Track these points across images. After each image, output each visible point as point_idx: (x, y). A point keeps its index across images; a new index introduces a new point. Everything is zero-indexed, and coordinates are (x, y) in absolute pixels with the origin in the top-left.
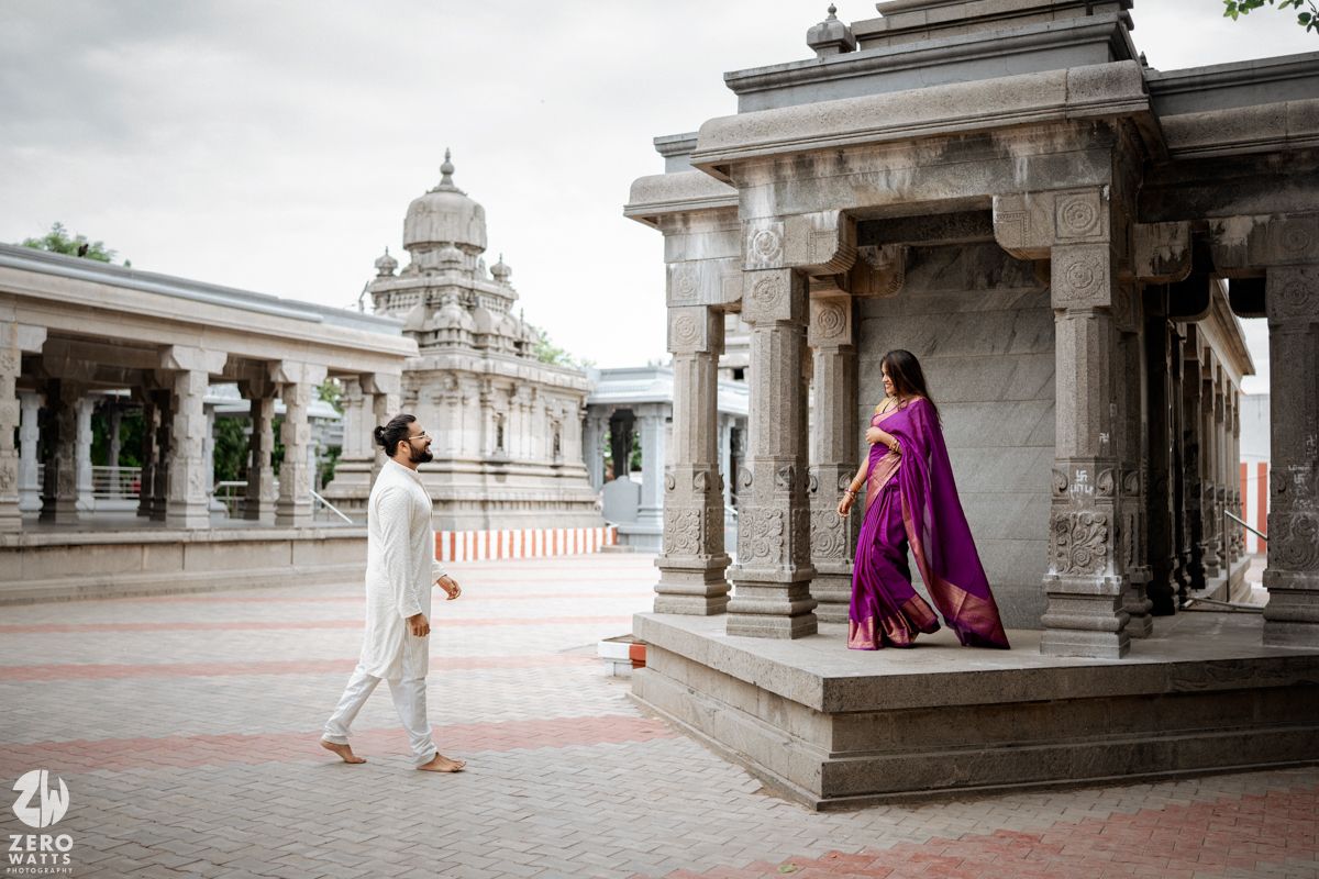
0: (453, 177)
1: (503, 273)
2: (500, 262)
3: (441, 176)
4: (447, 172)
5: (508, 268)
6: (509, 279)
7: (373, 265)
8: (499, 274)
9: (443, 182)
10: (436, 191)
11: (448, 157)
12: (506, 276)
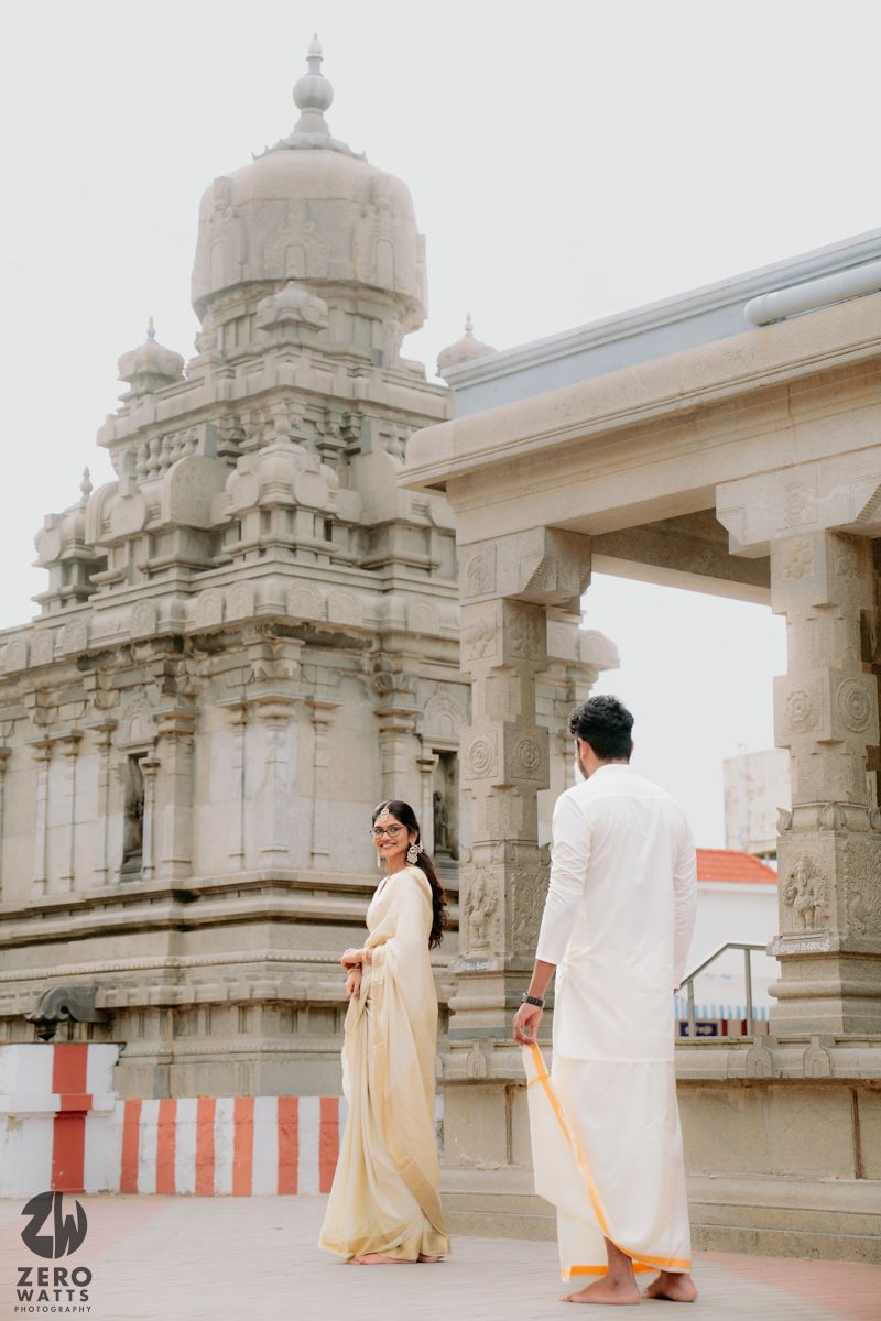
3: (296, 114)
4: (313, 101)
9: (300, 127)
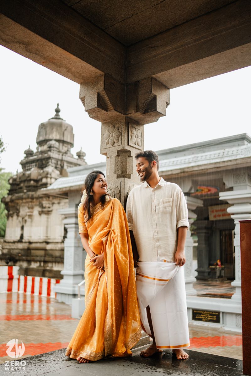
0: (60, 114)
1: (81, 155)
2: (81, 150)
4: (58, 111)
5: (84, 153)
6: (85, 158)
7: (24, 153)
8: (80, 155)
10: (52, 118)
11: (58, 105)
12: (84, 156)
